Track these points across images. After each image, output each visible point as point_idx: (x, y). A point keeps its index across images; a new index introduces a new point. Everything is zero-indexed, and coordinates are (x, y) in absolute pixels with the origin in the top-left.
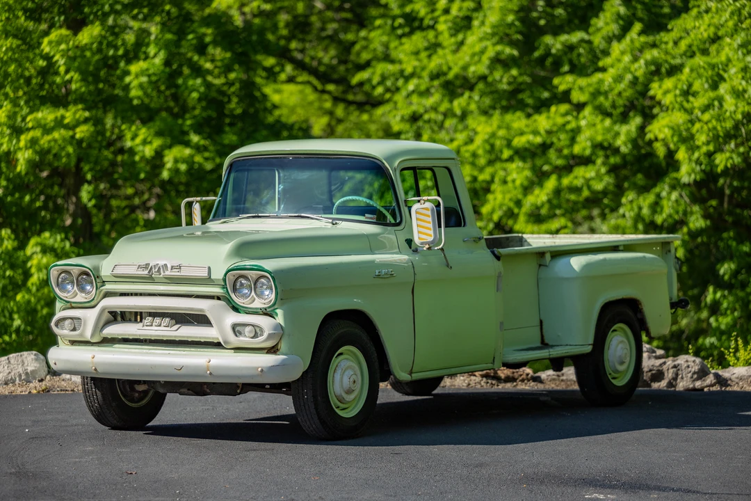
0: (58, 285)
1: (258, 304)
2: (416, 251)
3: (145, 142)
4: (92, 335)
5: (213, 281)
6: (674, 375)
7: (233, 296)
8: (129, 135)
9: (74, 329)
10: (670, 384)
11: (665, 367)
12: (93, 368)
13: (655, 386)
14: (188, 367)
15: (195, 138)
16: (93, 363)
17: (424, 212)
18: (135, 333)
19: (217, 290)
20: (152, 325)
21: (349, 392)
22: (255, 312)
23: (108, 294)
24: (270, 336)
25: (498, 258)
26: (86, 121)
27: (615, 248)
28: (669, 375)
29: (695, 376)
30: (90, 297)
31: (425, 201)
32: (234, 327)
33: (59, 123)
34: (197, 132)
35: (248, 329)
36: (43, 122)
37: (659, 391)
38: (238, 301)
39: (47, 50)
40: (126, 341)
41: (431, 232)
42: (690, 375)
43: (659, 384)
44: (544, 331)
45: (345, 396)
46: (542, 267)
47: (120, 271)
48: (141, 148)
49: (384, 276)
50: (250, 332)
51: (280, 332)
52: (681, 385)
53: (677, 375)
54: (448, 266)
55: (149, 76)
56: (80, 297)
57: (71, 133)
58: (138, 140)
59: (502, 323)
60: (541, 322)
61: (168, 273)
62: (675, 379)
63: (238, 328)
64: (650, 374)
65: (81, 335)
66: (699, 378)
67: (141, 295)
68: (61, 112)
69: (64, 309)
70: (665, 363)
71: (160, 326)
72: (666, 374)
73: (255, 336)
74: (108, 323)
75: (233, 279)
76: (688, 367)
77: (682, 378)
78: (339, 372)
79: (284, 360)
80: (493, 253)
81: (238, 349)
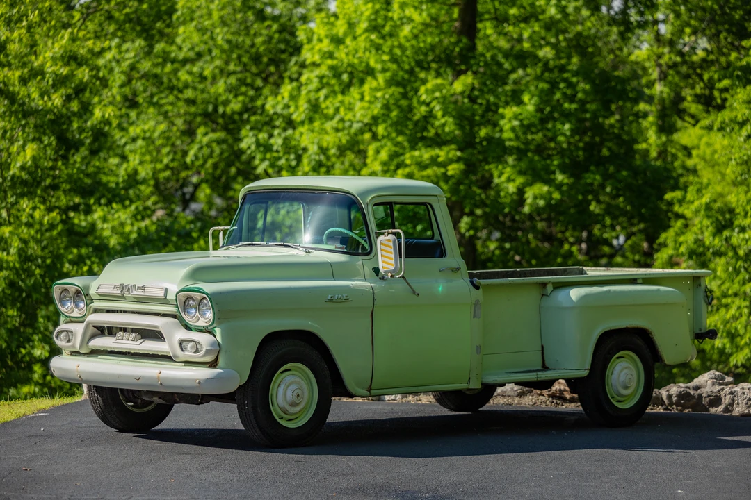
0: (60, 302)
1: (202, 323)
2: (383, 278)
3: (509, 180)
4: (81, 346)
5: (168, 301)
6: (730, 402)
7: (183, 314)
8: (496, 174)
9: (69, 341)
10: (727, 410)
11: (722, 394)
12: (78, 376)
13: (713, 410)
14: (143, 377)
15: (560, 177)
16: (77, 371)
17: (387, 243)
19: (172, 309)
20: (122, 339)
21: (293, 404)
22: (199, 330)
23: (96, 311)
24: (208, 352)
25: (477, 287)
26: (459, 160)
27: (633, 281)
28: (726, 401)
30: (82, 313)
31: (389, 233)
32: (181, 342)
33: (434, 161)
34: (563, 172)
35: (190, 345)
36: (419, 160)
37: (716, 416)
38: (187, 319)
39: (424, 97)
40: (112, 353)
41: (393, 262)
42: (745, 401)
43: (716, 409)
44: (545, 355)
45: (288, 407)
46: (544, 297)
47: (103, 290)
48: (505, 185)
49: (339, 300)
50: (192, 347)
51: (217, 349)
52: (738, 410)
53: (733, 401)
54: (414, 292)
55: (521, 121)
56: (76, 313)
57: (442, 170)
58: (503, 178)
59: (479, 348)
60: (543, 347)
61: (135, 293)
62: (732, 404)
63: (184, 344)
64: (708, 399)
65: (73, 346)
67: (125, 312)
68: (437, 151)
69: (66, 323)
70: (722, 389)
71: (128, 340)
72: (723, 400)
73: (197, 352)
74: (93, 336)
75: (184, 299)
76: (744, 394)
77: (738, 404)
78: (283, 386)
79: (219, 374)
80: (472, 282)
81: (187, 363)
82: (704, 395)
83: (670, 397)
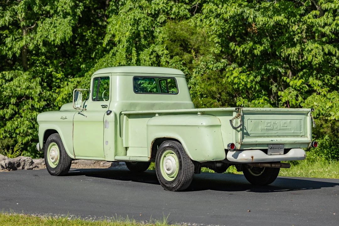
29: (30, 164)
42: (29, 164)
53: (25, 164)
62: (24, 165)
64: (17, 164)
66: (31, 165)
72: (21, 164)
76: (28, 160)
77: (26, 165)
82: (15, 162)
83: (6, 164)
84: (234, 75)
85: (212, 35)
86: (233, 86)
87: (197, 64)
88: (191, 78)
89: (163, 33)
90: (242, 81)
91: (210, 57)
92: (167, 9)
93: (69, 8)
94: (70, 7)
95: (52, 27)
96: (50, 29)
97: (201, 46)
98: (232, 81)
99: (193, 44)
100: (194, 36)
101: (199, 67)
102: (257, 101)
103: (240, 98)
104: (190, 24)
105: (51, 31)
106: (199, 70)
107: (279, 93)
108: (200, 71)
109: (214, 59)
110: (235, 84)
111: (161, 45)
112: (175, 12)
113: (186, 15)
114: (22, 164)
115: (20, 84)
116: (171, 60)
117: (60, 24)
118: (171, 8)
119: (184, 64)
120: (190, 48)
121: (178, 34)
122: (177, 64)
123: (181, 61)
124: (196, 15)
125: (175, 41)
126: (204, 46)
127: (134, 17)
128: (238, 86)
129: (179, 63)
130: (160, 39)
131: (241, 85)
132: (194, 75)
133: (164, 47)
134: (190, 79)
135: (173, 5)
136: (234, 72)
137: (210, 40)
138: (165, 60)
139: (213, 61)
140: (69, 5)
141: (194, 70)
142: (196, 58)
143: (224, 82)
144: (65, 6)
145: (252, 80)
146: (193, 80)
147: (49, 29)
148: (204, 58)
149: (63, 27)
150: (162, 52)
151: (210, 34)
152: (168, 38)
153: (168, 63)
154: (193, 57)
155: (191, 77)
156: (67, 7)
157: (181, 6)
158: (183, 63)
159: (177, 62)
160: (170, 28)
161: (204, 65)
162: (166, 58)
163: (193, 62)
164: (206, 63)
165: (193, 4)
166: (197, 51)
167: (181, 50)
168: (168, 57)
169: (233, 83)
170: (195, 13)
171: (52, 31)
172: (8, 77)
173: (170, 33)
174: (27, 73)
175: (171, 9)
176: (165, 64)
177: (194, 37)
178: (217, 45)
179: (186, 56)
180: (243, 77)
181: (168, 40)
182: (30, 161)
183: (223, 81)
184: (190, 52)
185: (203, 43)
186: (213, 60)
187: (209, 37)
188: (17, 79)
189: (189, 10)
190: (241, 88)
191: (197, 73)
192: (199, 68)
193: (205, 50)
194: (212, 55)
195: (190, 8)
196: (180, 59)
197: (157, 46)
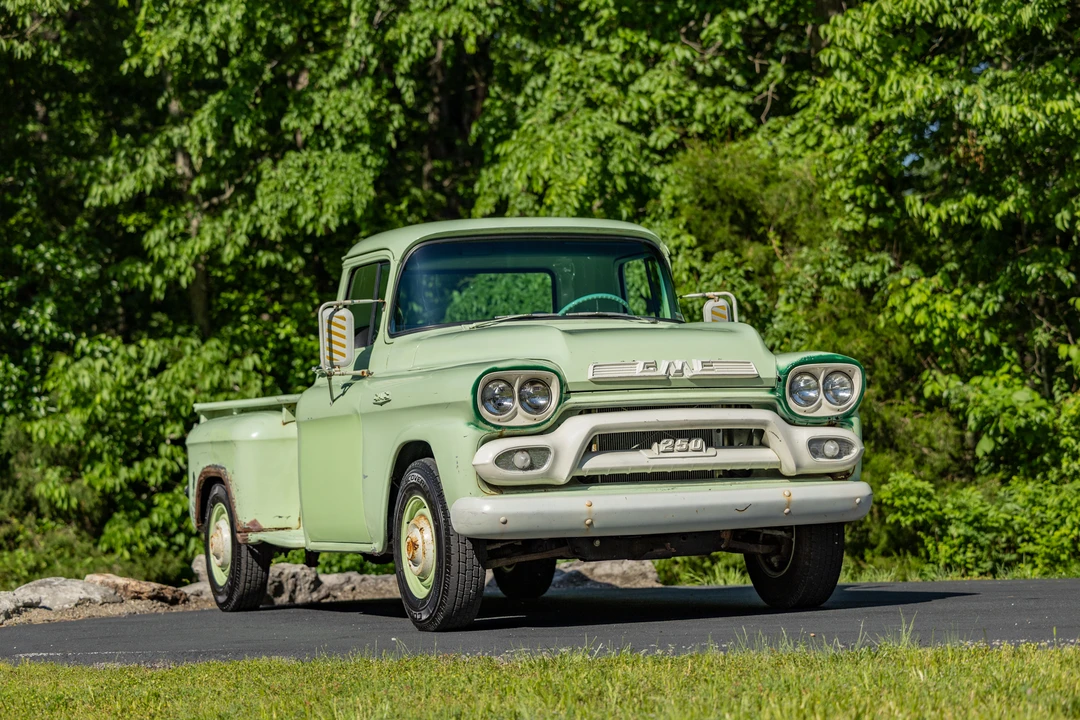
1: (826, 411)
7: (791, 403)
12: (588, 522)
14: (757, 505)
16: (590, 513)
18: (646, 464)
19: (763, 395)
20: (673, 451)
29: (312, 586)
30: (541, 417)
31: (718, 297)
32: (810, 444)
38: (797, 408)
47: (605, 374)
56: (522, 419)
64: (272, 587)
65: (548, 474)
66: (314, 590)
71: (687, 450)
72: (285, 586)
73: (839, 456)
76: (305, 575)
77: (300, 590)
84: (915, 301)
85: (831, 180)
86: (912, 336)
87: (790, 274)
88: (773, 320)
89: (673, 182)
90: (939, 319)
91: (831, 248)
92: (679, 103)
93: (361, 115)
94: (364, 111)
95: (307, 178)
96: (302, 183)
97: (800, 217)
98: (906, 321)
99: (771, 211)
100: (772, 186)
101: (795, 283)
102: (987, 379)
103: (934, 372)
104: (757, 151)
105: (305, 190)
106: (798, 290)
107: (1063, 350)
108: (800, 295)
109: (842, 252)
110: (918, 329)
111: (671, 221)
112: (704, 117)
113: (741, 121)
114: (288, 587)
115: (193, 378)
116: (708, 266)
117: (333, 168)
118: (692, 100)
119: (748, 276)
120: (761, 225)
121: (725, 182)
122: (730, 276)
123: (737, 266)
124: (772, 122)
125: (712, 207)
126: (810, 218)
127: (594, 131)
128: (926, 335)
129: (733, 271)
130: (666, 201)
131: (937, 332)
132: (782, 306)
133: (681, 227)
134: (770, 322)
135: (696, 94)
136: (913, 290)
137: (827, 197)
138: (687, 265)
139: (840, 259)
140: (361, 106)
141: (783, 293)
142: (782, 255)
143: (882, 325)
144: (349, 112)
145: (972, 314)
146: (781, 325)
147: (297, 183)
148: (812, 252)
149: (343, 175)
150: (677, 242)
151: (825, 177)
152: (691, 198)
153: (699, 275)
154: (775, 254)
155: (771, 315)
156: (356, 113)
157: (722, 96)
158: (747, 272)
159: (727, 268)
160: (694, 165)
161: (812, 276)
162: (690, 258)
163: (777, 269)
164: (819, 267)
165: (758, 89)
166: (786, 233)
167: (733, 233)
168: (695, 257)
169: (911, 327)
170: (767, 119)
171: (308, 192)
172: (153, 361)
173: (697, 183)
174: (214, 343)
175: (691, 108)
176: (689, 278)
177: (775, 189)
178: (848, 207)
179: (753, 252)
180: (945, 305)
181: (691, 202)
182: (311, 577)
183: (879, 322)
184: (763, 239)
185: (804, 206)
186: (841, 256)
187: (823, 187)
188: (181, 363)
189: (748, 107)
190: (937, 341)
191: (792, 300)
192: (795, 287)
193: (811, 230)
194: (836, 241)
195: (750, 101)
196: (736, 260)
197: (658, 223)
